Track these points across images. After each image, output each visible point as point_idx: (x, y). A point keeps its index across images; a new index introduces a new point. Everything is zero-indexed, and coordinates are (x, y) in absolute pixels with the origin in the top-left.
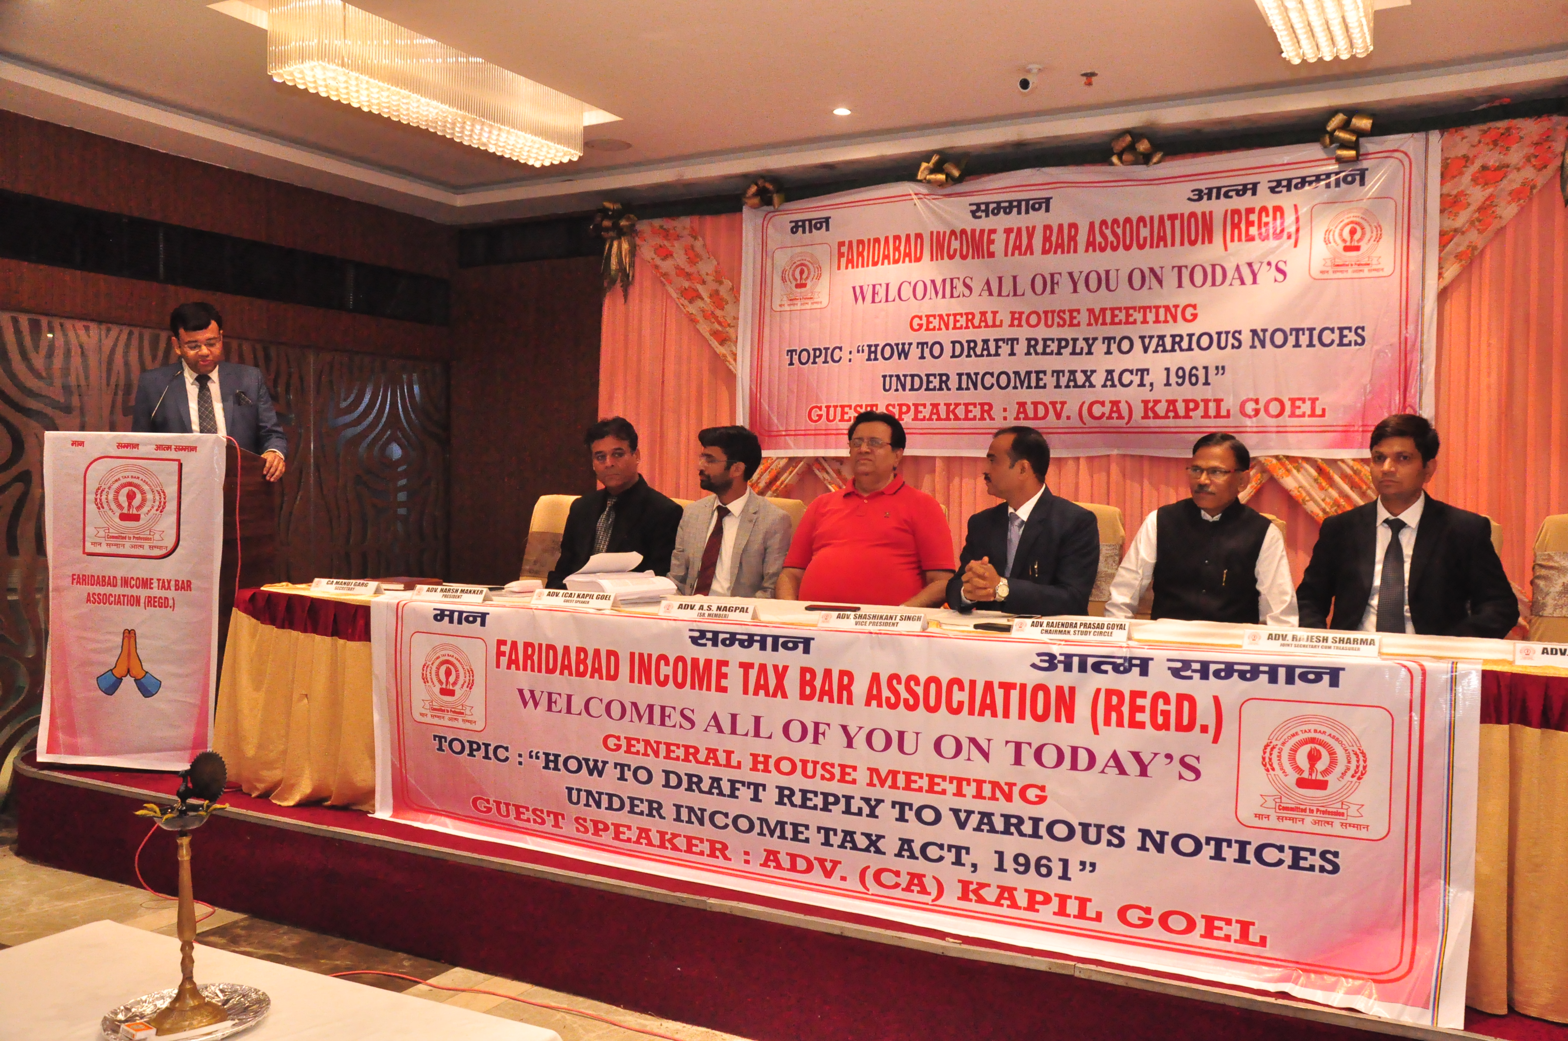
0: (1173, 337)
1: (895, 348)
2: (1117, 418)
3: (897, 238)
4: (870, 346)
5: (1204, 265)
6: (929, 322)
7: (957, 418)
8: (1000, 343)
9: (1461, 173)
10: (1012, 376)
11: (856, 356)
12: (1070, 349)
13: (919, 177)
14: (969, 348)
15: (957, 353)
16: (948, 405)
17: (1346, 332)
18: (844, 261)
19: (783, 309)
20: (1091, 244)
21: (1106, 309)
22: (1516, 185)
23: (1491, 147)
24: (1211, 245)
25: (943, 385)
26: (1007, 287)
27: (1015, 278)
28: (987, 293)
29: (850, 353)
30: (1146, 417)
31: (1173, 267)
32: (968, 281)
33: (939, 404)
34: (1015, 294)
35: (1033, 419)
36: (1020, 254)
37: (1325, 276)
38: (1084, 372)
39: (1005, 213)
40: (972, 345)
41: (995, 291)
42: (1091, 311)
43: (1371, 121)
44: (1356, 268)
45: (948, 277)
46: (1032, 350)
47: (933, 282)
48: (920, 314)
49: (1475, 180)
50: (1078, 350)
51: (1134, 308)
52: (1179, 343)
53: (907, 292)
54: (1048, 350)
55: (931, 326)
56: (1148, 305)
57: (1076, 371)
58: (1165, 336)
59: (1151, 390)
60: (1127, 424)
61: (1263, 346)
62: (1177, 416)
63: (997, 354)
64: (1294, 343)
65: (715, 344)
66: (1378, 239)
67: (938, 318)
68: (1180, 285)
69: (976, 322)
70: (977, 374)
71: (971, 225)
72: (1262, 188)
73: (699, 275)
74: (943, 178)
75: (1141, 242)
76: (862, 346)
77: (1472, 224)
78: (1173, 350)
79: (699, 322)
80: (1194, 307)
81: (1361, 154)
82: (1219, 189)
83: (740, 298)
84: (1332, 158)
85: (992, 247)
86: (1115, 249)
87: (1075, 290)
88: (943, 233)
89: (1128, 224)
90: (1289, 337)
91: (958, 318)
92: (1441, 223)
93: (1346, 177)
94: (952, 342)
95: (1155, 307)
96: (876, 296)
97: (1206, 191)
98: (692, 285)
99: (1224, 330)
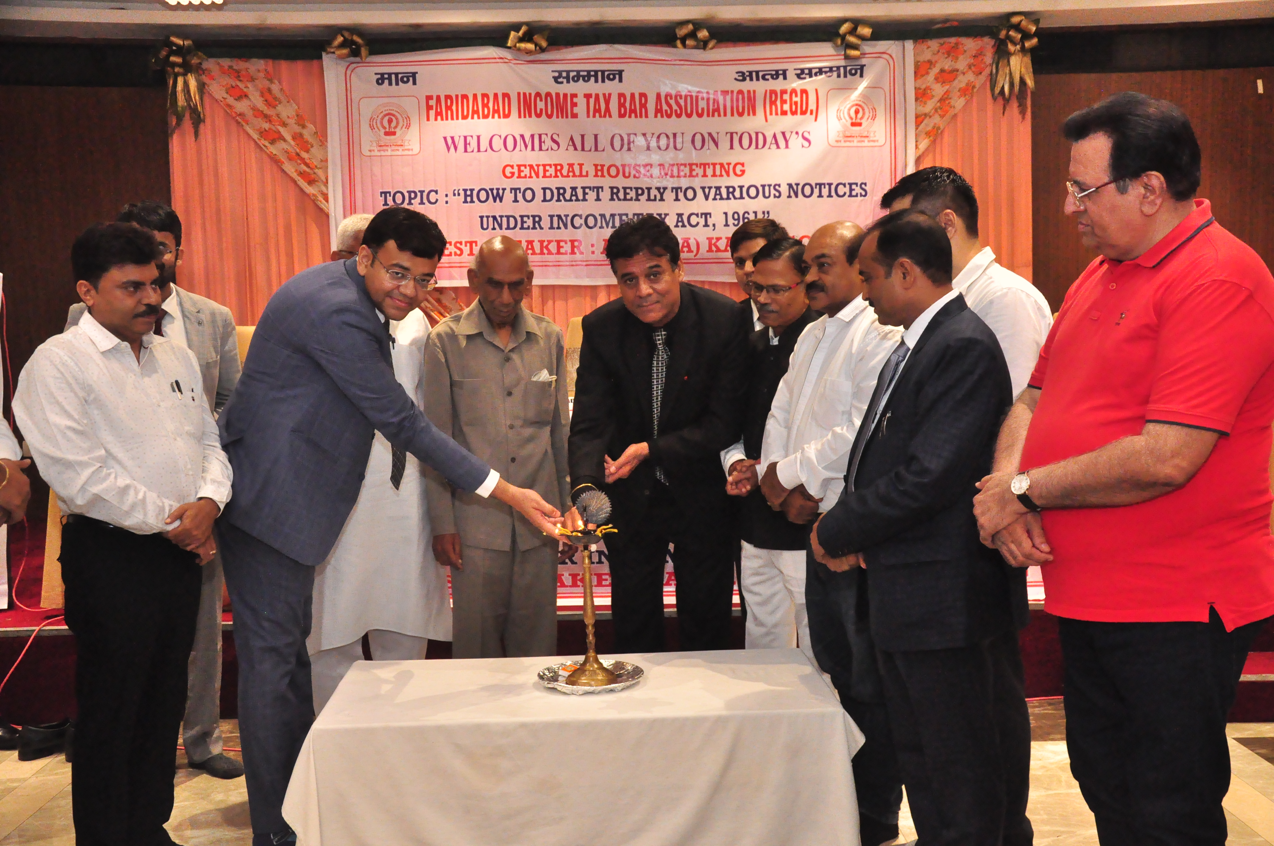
0: (728, 188)
1: (490, 192)
2: (687, 252)
3: (485, 96)
4: (465, 190)
5: (750, 132)
6: (520, 171)
7: (550, 253)
8: (587, 190)
9: (928, 73)
10: (599, 218)
11: (451, 198)
12: (646, 196)
13: (509, 45)
14: (559, 194)
15: (548, 197)
16: (541, 242)
17: (854, 187)
18: (432, 113)
19: (373, 153)
20: (658, 111)
21: (674, 165)
22: (963, 85)
23: (946, 56)
24: (754, 117)
25: (537, 225)
26: (589, 143)
27: (596, 136)
28: (572, 148)
29: (447, 195)
30: (710, 250)
31: (727, 133)
32: (555, 137)
33: (533, 241)
34: (596, 150)
36: (600, 116)
37: (839, 144)
39: (584, 80)
40: (561, 191)
41: (579, 146)
42: (662, 166)
43: (871, 30)
44: (859, 139)
45: (537, 132)
46: (615, 197)
47: (522, 136)
48: (511, 164)
49: (936, 79)
50: (652, 197)
51: (697, 165)
52: (733, 193)
53: (498, 143)
54: (628, 197)
56: (707, 162)
58: (721, 187)
59: (714, 230)
60: (695, 256)
61: (797, 196)
63: (584, 199)
64: (818, 194)
65: (302, 183)
66: (874, 118)
67: (528, 168)
68: (732, 148)
69: (565, 172)
70: (567, 216)
71: (554, 89)
72: (791, 74)
73: (279, 118)
74: (531, 46)
75: (700, 111)
76: (459, 190)
77: (936, 110)
78: (728, 198)
79: (283, 162)
80: (743, 165)
81: (861, 54)
82: (757, 73)
83: (327, 141)
84: (842, 55)
85: (575, 108)
86: (679, 116)
87: (648, 148)
88: (530, 94)
89: (689, 98)
90: (815, 190)
91: (548, 168)
92: (916, 109)
93: (851, 70)
94: (543, 188)
95: (712, 164)
96: (468, 146)
97: (747, 74)
98: (273, 127)
99: (766, 183)
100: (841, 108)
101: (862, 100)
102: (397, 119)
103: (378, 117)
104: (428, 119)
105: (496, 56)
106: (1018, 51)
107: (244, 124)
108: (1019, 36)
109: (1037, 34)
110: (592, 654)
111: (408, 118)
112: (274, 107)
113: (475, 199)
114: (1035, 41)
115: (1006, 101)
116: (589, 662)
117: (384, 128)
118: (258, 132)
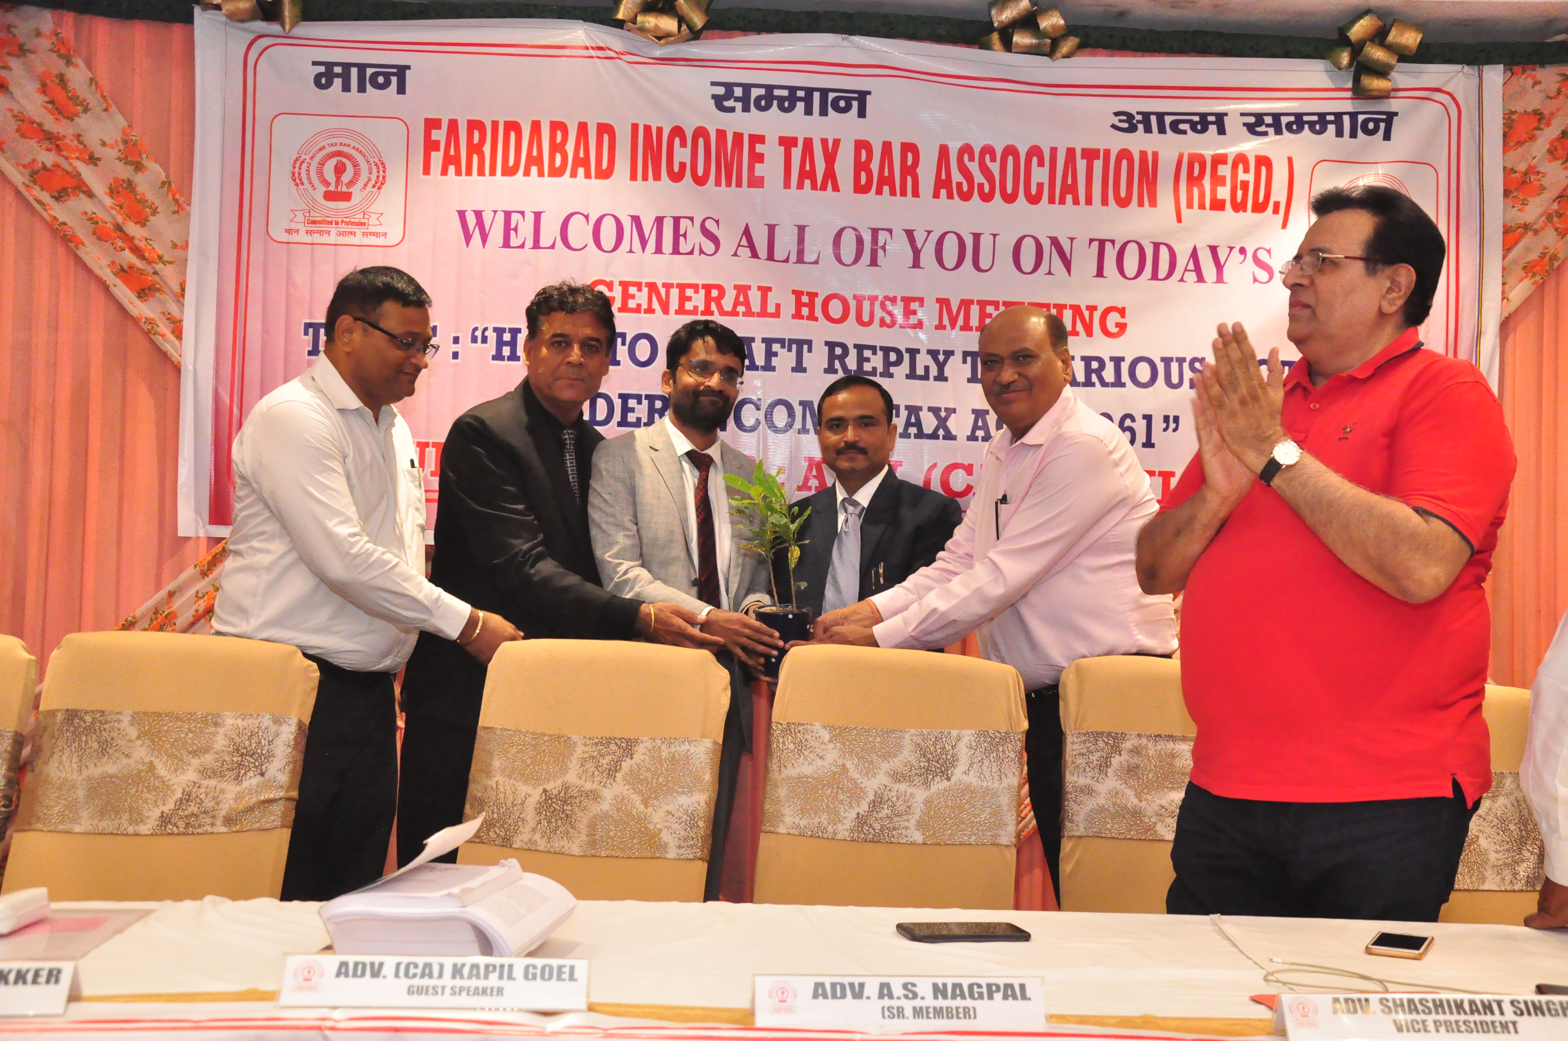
0: (1087, 360)
3: (558, 126)
4: (499, 331)
5: (1142, 242)
8: (776, 347)
9: (1532, 138)
10: (798, 410)
11: (465, 346)
12: (905, 367)
13: (620, 16)
18: (437, 158)
19: (294, 238)
20: (942, 184)
21: (971, 302)
24: (1153, 209)
26: (786, 243)
27: (801, 229)
28: (747, 252)
29: (456, 340)
32: (710, 225)
34: (800, 260)
36: (814, 187)
38: (935, 411)
39: (782, 108)
41: (762, 251)
42: (944, 303)
43: (1419, 37)
45: (669, 212)
46: (837, 365)
47: (636, 220)
48: (608, 279)
49: (1552, 152)
50: (920, 371)
52: (1099, 372)
53: (580, 232)
54: (867, 367)
55: (632, 304)
56: (1045, 301)
57: (920, 408)
63: (768, 367)
65: (124, 293)
67: (645, 290)
68: (1100, 273)
69: (728, 304)
71: (714, 121)
72: (1233, 124)
73: (81, 143)
74: (669, 24)
75: (1034, 191)
76: (486, 329)
77: (1549, 218)
78: (1088, 383)
79: (83, 244)
80: (1122, 312)
81: (1392, 89)
82: (1160, 116)
83: (189, 204)
84: (1349, 88)
85: (758, 166)
86: (987, 198)
87: (916, 263)
88: (660, 130)
89: (1010, 159)
91: (689, 292)
92: (1505, 212)
93: (1366, 121)
95: (1056, 306)
96: (513, 233)
97: (1139, 117)
98: (61, 161)
99: (1174, 356)
102: (356, 165)
103: (312, 158)
104: (427, 171)
105: (589, 45)
112: (71, 118)
117: (326, 183)
118: (27, 172)
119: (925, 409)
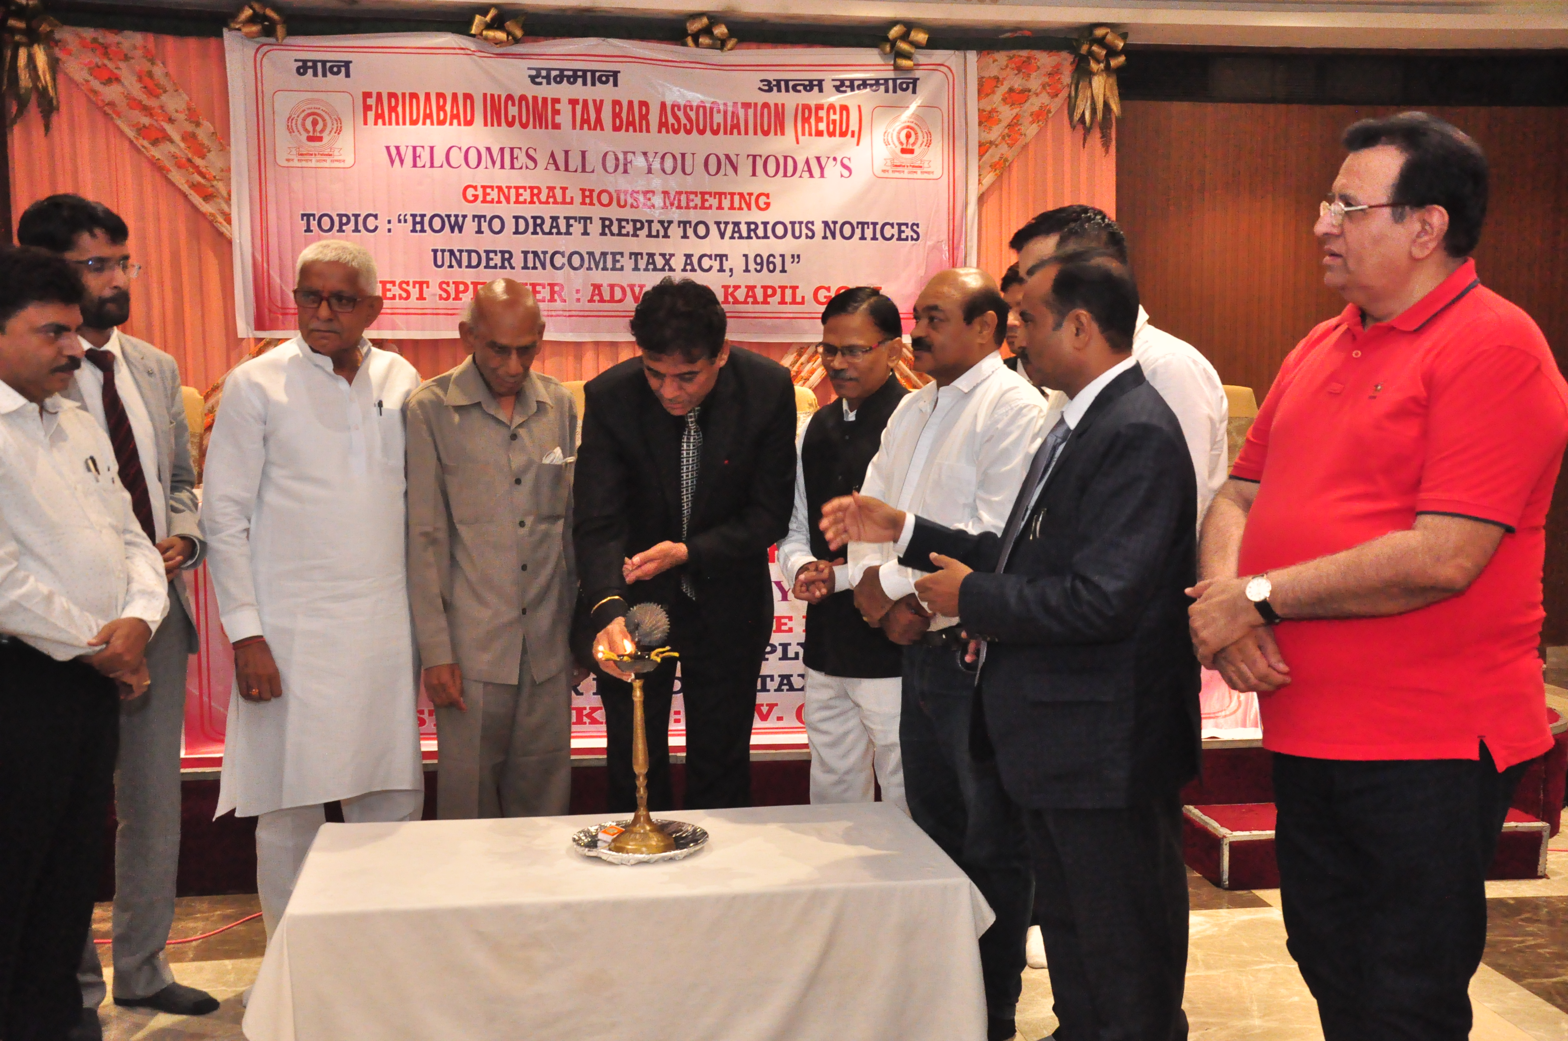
1: (446, 219)
3: (440, 95)
4: (414, 216)
5: (777, 156)
6: (485, 194)
8: (572, 222)
9: (993, 92)
10: (586, 257)
11: (395, 224)
12: (645, 231)
13: (473, 32)
14: (535, 225)
15: (522, 228)
17: (903, 228)
18: (371, 115)
19: (291, 164)
20: (663, 125)
21: (681, 193)
22: (1036, 108)
23: (1016, 72)
24: (783, 137)
25: (506, 263)
26: (575, 161)
27: (583, 153)
28: (553, 167)
29: (389, 222)
31: (748, 156)
32: (531, 152)
34: (584, 171)
35: (609, 302)
36: (589, 129)
38: (663, 255)
39: (569, 82)
40: (539, 221)
41: (562, 165)
42: (666, 193)
43: (927, 36)
44: (911, 169)
45: (508, 145)
46: (607, 231)
47: (488, 149)
48: (474, 184)
49: (1004, 100)
50: (654, 233)
51: (710, 194)
52: (755, 230)
53: (457, 157)
54: (624, 231)
55: (489, 198)
56: (723, 191)
57: (654, 254)
58: (740, 223)
59: (731, 276)
61: (834, 237)
62: (755, 302)
63: (568, 233)
64: (860, 236)
65: (196, 199)
66: (929, 144)
67: (496, 190)
68: (754, 174)
69: (543, 197)
70: (545, 253)
71: (531, 91)
72: (828, 86)
73: (164, 111)
74: (501, 35)
75: (715, 128)
76: (406, 215)
77: (1003, 138)
78: (749, 237)
79: (170, 171)
80: (767, 196)
81: (915, 65)
82: (787, 82)
83: (229, 145)
84: (891, 65)
85: (557, 117)
86: (688, 132)
87: (650, 171)
88: (499, 96)
89: (701, 110)
90: (856, 230)
91: (521, 191)
92: (979, 134)
93: (901, 84)
94: (514, 217)
95: (729, 193)
96: (418, 159)
97: (774, 83)
98: (155, 123)
99: (797, 220)
100: (889, 130)
101: (915, 121)
102: (324, 120)
103: (298, 117)
104: (365, 123)
105: (455, 46)
106: (1102, 71)
107: (114, 116)
108: (1104, 52)
109: (1125, 51)
110: (642, 811)
111: (339, 120)
112: (157, 96)
113: (427, 227)
114: (1122, 59)
115: (1087, 131)
116: (640, 822)
117: (307, 131)
118: (135, 129)
119: (657, 254)
